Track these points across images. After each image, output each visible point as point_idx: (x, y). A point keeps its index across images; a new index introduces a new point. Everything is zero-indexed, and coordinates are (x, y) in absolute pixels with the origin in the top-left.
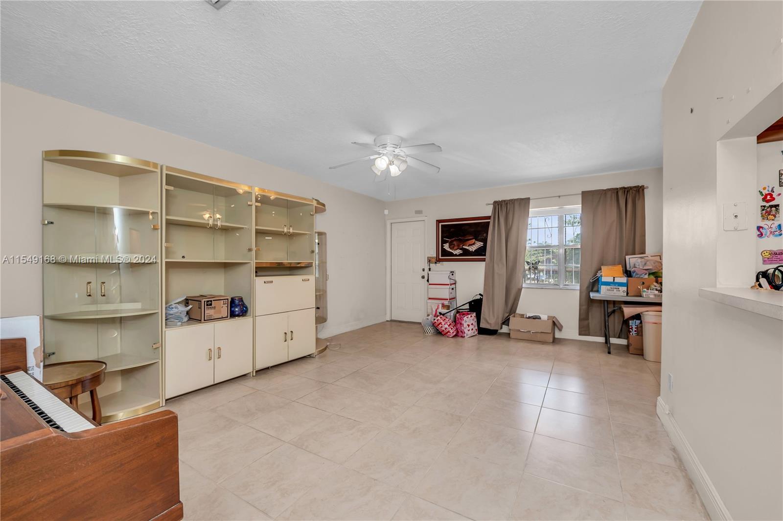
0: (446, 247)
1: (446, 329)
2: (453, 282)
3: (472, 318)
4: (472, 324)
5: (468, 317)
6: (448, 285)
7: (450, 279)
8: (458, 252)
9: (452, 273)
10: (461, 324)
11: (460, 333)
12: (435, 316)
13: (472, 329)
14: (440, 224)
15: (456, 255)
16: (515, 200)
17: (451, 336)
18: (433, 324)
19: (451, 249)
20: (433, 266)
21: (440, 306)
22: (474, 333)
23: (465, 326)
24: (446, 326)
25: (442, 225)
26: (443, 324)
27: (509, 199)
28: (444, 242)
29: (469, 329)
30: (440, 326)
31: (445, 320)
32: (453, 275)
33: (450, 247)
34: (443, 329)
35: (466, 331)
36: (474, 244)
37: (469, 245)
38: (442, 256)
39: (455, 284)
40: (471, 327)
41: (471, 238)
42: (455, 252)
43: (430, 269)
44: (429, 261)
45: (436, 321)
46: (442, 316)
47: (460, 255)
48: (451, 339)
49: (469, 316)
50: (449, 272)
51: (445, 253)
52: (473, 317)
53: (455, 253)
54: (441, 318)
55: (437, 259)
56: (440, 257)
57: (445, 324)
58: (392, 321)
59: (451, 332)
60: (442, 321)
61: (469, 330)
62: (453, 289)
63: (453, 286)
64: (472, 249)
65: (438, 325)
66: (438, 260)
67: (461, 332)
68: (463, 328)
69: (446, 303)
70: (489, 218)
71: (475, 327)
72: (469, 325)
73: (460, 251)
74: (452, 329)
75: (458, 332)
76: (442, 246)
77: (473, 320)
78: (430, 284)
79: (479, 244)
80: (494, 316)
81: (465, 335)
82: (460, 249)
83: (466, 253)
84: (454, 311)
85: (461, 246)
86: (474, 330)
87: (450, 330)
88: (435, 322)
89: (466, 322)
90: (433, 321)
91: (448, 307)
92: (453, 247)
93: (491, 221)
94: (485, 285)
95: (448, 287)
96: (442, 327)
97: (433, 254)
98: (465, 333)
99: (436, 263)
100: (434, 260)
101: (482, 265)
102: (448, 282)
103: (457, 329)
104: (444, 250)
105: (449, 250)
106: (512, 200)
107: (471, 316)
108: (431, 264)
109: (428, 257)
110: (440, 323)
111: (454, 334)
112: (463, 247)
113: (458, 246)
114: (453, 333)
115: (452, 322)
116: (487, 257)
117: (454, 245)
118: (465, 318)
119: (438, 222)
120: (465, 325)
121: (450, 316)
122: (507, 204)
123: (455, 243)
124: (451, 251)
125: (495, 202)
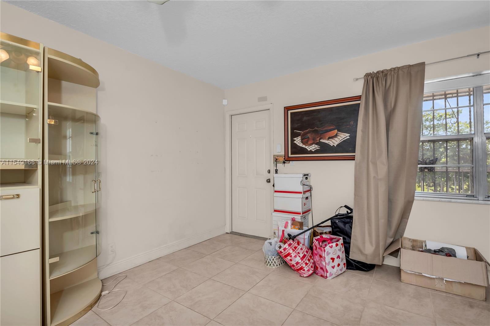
0: (298, 141)
1: (297, 263)
2: (307, 188)
3: (338, 247)
4: (338, 257)
5: (331, 247)
6: (300, 193)
7: (304, 185)
8: (313, 147)
9: (306, 176)
10: (321, 256)
11: (319, 269)
12: (281, 241)
13: (339, 265)
14: (290, 112)
15: (311, 152)
16: (399, 68)
17: (305, 276)
18: (279, 254)
19: (304, 144)
20: (280, 166)
21: (290, 222)
22: (341, 270)
23: (327, 261)
24: (298, 259)
25: (291, 113)
26: (293, 255)
27: (389, 68)
28: (294, 135)
29: (333, 264)
30: (289, 258)
31: (295, 248)
32: (307, 178)
33: (302, 142)
34: (293, 263)
35: (329, 268)
36: (336, 136)
37: (329, 138)
38: (291, 154)
39: (310, 190)
40: (337, 261)
41: (332, 128)
42: (309, 148)
43: (276, 171)
44: (276, 160)
45: (282, 250)
46: (291, 241)
47: (317, 152)
48: (305, 279)
49: (334, 244)
50: (302, 176)
51: (296, 150)
52: (340, 246)
53: (309, 150)
54: (290, 245)
55: (286, 157)
56: (290, 155)
57: (295, 257)
58: (232, 233)
59: (306, 269)
60: (291, 251)
61: (333, 267)
62: (307, 198)
63: (308, 194)
64: (334, 142)
65: (286, 256)
66: (287, 160)
67: (322, 268)
68: (324, 263)
69: (298, 218)
70: (359, 98)
71: (342, 260)
72: (333, 259)
73: (317, 146)
74: (306, 264)
75: (316, 268)
76: (292, 141)
77: (340, 250)
78: (276, 191)
79: (344, 136)
80: (371, 243)
81: (328, 274)
82: (317, 144)
83: (325, 148)
84: (309, 232)
85: (318, 139)
86: (342, 265)
87: (304, 265)
88: (281, 252)
89: (328, 254)
90: (277, 249)
91: (301, 225)
92: (308, 141)
93: (362, 102)
94: (355, 195)
95: (300, 196)
96: (291, 260)
97: (280, 150)
98: (327, 272)
99: (284, 163)
100: (282, 159)
101: (350, 165)
102: (300, 189)
103: (314, 263)
104: (294, 146)
105: (301, 145)
106: (394, 69)
107: (337, 245)
108: (278, 164)
109: (274, 156)
110: (289, 254)
111: (311, 272)
112: (321, 141)
113: (314, 139)
114: (308, 270)
115: (307, 252)
116: (358, 154)
117: (308, 138)
118: (327, 248)
119: (287, 109)
120: (328, 259)
121: (304, 239)
122: (386, 75)
123: (309, 135)
124: (304, 146)
125: (367, 75)
